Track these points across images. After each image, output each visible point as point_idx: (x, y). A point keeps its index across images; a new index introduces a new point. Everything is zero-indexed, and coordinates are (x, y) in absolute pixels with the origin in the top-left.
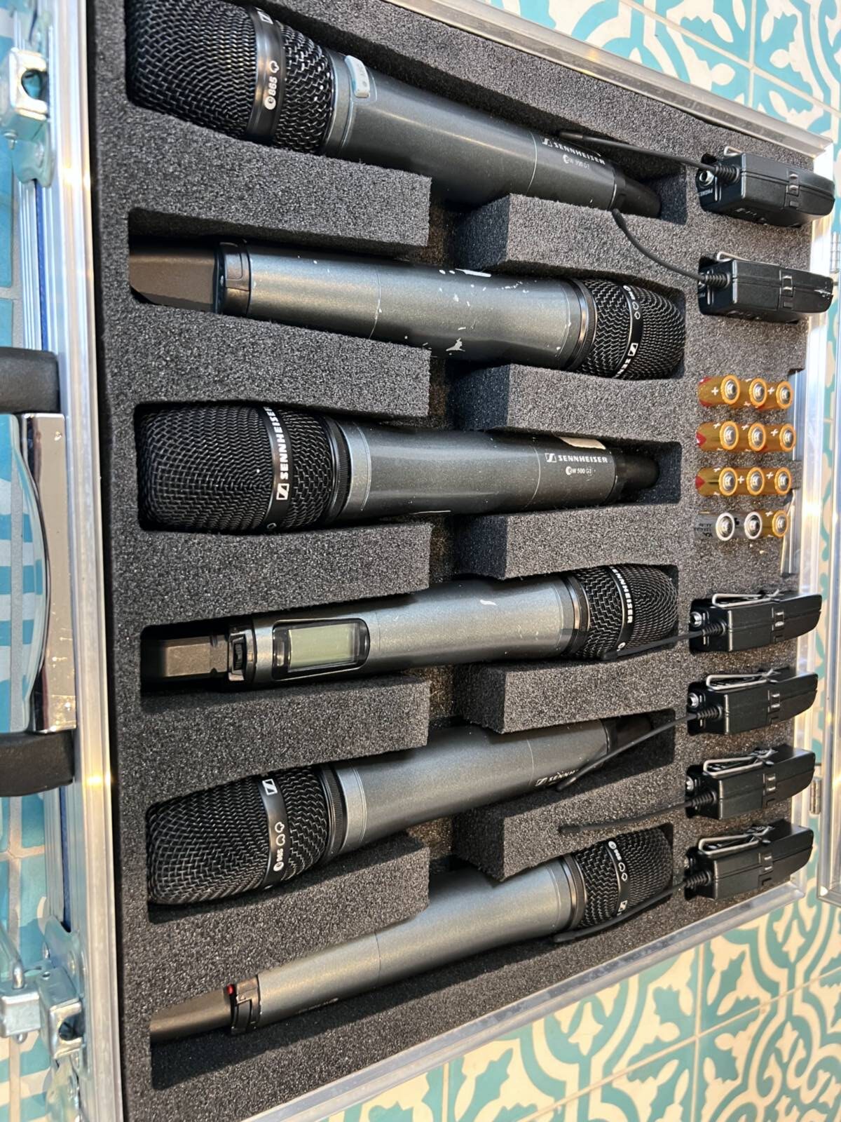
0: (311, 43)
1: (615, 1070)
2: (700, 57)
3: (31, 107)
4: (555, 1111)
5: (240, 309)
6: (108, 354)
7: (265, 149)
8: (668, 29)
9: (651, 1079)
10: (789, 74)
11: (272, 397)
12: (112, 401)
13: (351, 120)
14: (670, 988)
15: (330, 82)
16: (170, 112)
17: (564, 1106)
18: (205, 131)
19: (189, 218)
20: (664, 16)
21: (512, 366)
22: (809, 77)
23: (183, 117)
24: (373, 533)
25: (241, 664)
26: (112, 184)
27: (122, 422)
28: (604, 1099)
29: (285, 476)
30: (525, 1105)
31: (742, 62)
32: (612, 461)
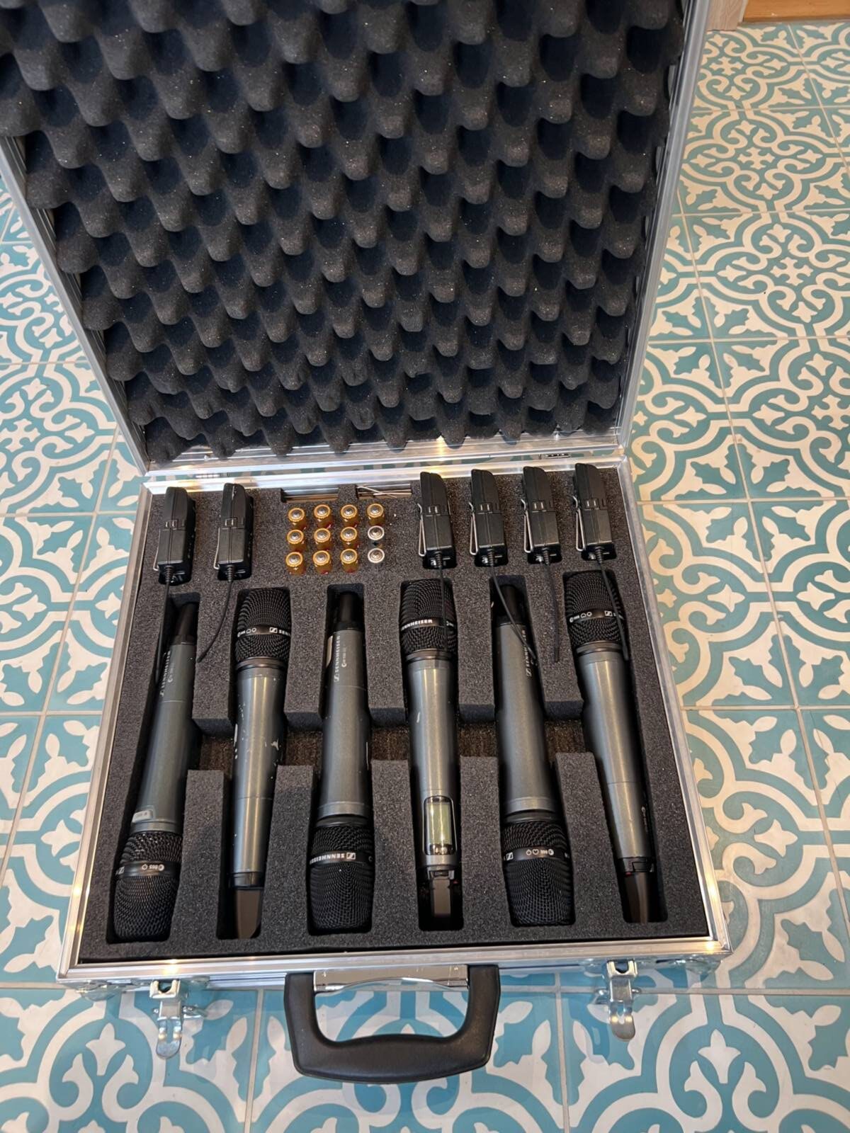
0: (128, 844)
1: (760, 571)
2: (95, 556)
3: (175, 987)
4: (780, 620)
5: (261, 877)
6: (285, 950)
7: (183, 868)
8: (81, 581)
9: (773, 540)
10: (96, 482)
11: (304, 862)
12: (309, 947)
13: (163, 820)
14: (708, 528)
15: (148, 833)
16: (171, 919)
17: (778, 613)
18: (177, 900)
19: (219, 908)
20: (74, 585)
21: (285, 711)
22: (95, 464)
23: (172, 912)
24: (376, 798)
25: (445, 873)
26: (206, 947)
27: (317, 942)
28: (780, 580)
29: (343, 856)
30: (771, 644)
31: (94, 520)
32: (339, 633)
